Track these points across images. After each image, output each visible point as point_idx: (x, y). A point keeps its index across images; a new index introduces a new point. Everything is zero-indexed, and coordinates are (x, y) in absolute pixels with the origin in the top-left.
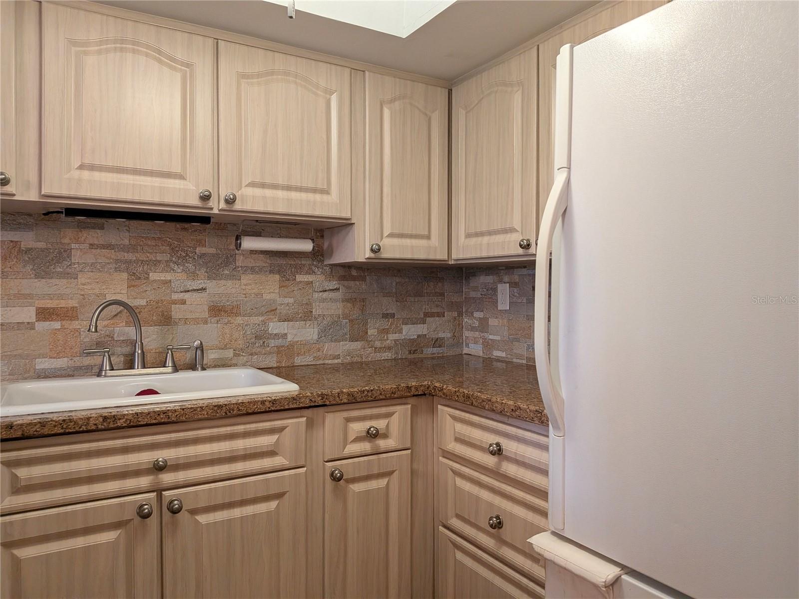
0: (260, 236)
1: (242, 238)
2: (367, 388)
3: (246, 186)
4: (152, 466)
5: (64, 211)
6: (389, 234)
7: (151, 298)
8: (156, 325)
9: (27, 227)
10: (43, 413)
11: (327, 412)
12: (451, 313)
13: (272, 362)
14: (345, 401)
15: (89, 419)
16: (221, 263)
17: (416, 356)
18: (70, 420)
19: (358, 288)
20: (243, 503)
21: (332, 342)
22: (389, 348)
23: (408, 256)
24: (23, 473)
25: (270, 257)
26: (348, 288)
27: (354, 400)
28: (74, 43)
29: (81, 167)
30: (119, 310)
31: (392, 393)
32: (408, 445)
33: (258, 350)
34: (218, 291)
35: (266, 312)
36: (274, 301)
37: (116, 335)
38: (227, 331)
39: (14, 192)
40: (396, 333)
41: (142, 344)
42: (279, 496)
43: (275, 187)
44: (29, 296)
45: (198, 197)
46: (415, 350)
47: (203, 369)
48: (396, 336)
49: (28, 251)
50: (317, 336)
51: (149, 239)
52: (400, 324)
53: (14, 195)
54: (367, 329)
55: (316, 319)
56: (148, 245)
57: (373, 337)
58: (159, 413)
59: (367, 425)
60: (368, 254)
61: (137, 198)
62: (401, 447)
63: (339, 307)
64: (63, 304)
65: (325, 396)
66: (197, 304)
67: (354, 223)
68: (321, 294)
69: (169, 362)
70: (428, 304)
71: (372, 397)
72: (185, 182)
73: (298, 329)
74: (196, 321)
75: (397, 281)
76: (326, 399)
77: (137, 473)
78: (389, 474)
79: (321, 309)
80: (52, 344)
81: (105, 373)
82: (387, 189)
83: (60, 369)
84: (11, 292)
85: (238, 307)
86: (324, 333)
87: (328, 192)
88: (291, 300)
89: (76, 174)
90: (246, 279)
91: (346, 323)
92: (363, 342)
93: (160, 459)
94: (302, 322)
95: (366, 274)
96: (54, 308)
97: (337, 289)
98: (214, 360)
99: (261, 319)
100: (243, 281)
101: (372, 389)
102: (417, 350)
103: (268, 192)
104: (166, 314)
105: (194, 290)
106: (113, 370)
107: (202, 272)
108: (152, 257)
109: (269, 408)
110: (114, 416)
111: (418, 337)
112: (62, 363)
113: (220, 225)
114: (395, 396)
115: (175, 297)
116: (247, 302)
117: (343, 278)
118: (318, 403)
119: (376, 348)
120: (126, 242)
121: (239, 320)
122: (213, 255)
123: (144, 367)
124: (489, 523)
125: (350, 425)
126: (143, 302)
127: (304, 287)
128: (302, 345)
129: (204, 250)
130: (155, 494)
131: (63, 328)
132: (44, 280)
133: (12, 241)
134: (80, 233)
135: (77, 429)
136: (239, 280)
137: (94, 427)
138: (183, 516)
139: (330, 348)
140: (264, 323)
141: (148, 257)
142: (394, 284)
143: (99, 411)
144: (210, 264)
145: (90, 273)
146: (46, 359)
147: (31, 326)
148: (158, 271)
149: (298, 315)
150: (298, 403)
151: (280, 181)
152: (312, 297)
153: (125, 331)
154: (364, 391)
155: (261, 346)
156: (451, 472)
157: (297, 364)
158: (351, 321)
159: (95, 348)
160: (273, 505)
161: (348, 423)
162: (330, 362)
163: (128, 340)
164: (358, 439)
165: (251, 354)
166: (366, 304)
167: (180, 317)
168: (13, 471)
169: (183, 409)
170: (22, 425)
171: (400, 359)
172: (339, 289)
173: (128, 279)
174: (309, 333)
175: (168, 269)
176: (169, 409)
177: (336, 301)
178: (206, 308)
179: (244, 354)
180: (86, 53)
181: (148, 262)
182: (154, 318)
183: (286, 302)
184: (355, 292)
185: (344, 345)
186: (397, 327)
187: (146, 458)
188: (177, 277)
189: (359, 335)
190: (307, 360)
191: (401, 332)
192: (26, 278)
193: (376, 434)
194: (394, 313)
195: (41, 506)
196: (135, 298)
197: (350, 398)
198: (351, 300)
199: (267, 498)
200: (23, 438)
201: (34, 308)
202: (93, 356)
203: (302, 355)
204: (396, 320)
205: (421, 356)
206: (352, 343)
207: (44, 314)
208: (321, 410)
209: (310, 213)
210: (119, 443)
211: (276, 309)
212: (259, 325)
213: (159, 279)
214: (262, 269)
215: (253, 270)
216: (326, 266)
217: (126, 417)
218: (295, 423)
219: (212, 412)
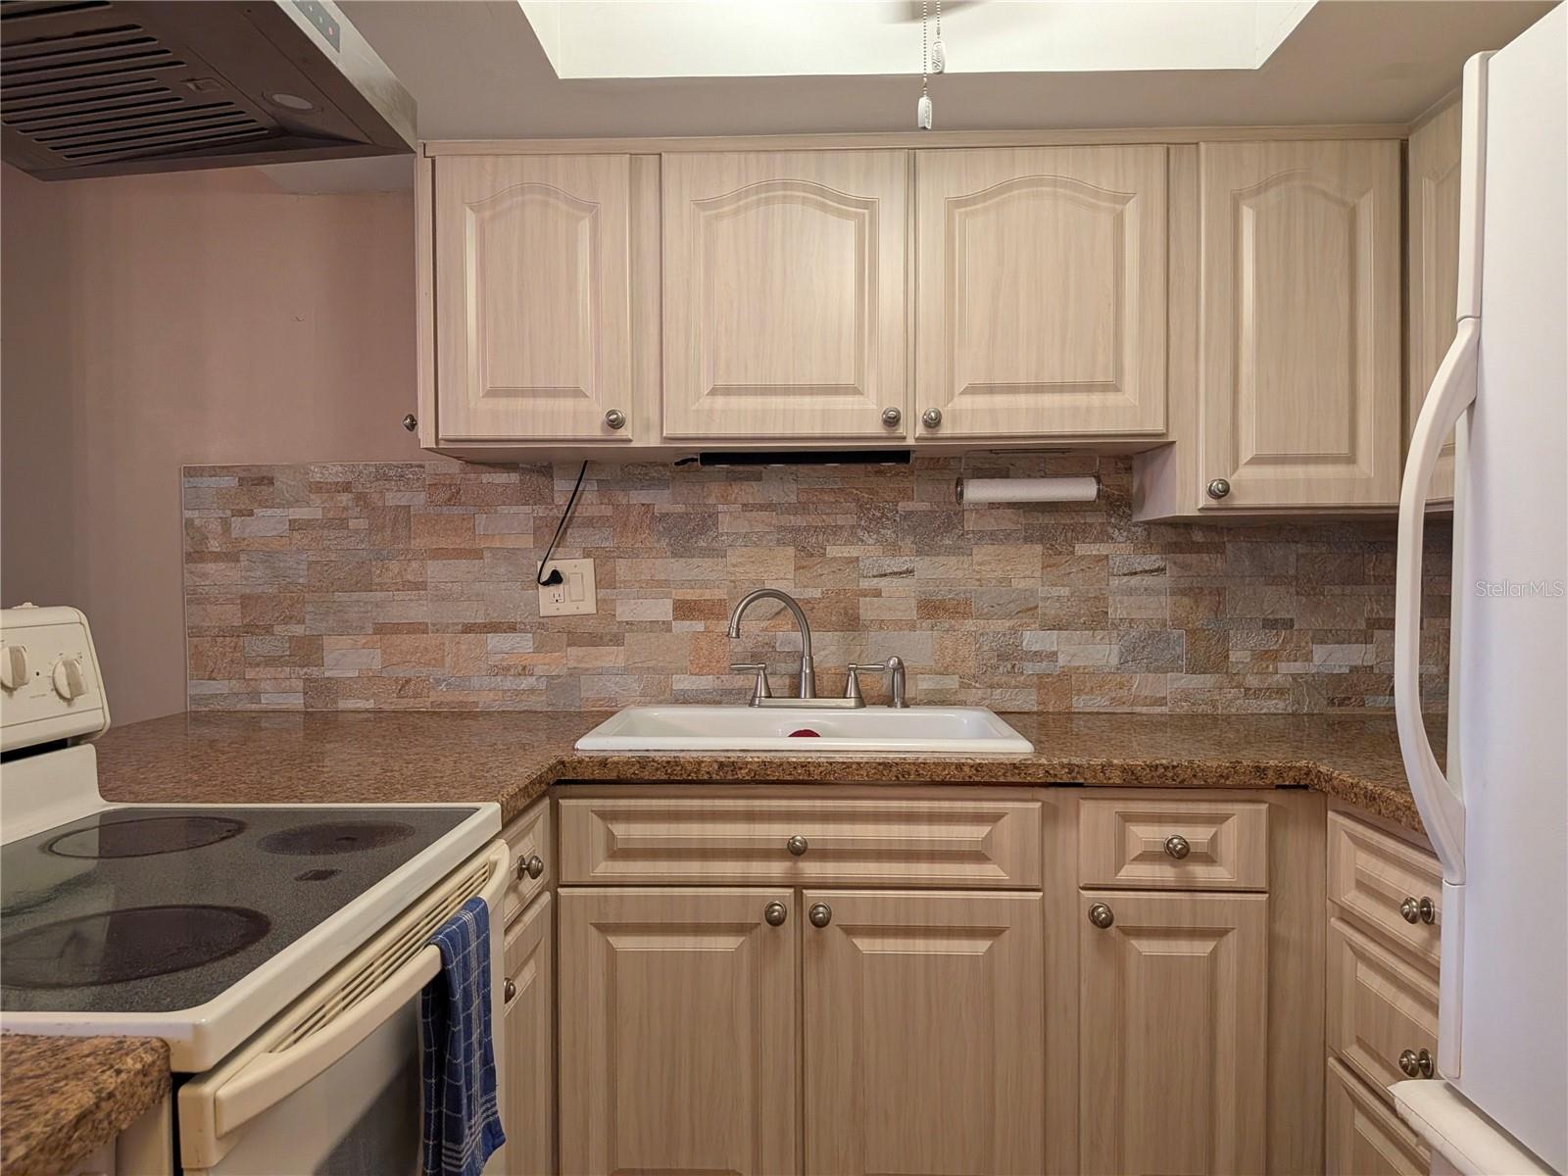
0: (1007, 476)
1: (965, 484)
2: (1164, 761)
3: (961, 394)
4: (786, 847)
5: (699, 457)
6: (1252, 459)
7: (829, 587)
8: (836, 630)
9: (660, 483)
10: (647, 750)
11: (1086, 799)
12: (1441, 620)
13: (1027, 701)
14: (1118, 781)
15: (700, 763)
16: (939, 528)
17: (1345, 711)
18: (676, 762)
19: (1205, 568)
20: (930, 932)
21: (1150, 672)
22: (1280, 692)
23: (1299, 500)
24: (620, 830)
25: (1024, 512)
26: (1185, 567)
27: (1135, 782)
28: (701, 205)
29: (714, 392)
30: (781, 607)
31: (1221, 776)
32: (1262, 884)
33: (1004, 679)
34: (934, 574)
35: (1018, 613)
36: (1033, 592)
37: (778, 645)
38: (948, 643)
39: (630, 437)
40: (1295, 661)
41: (811, 658)
42: (993, 933)
43: (1012, 389)
44: (666, 583)
45: (880, 422)
46: (1344, 699)
47: (905, 705)
48: (1297, 667)
49: (665, 516)
50: (1117, 659)
51: (826, 493)
52: (1307, 643)
53: (631, 441)
54: (1227, 651)
55: (1115, 626)
56: (825, 502)
57: (1241, 666)
58: (795, 766)
59: (1168, 832)
60: (1204, 500)
61: (788, 432)
62: (1242, 885)
63: (1164, 604)
64: (707, 595)
65: (1076, 769)
66: (897, 597)
67: (1174, 442)
68: (1126, 579)
69: (852, 691)
70: (1378, 602)
71: (1174, 780)
72: (861, 398)
73: (1080, 644)
74: (899, 625)
75: (1300, 551)
76: (1078, 773)
77: (766, 854)
78: (1219, 933)
79: (1126, 607)
80: (694, 654)
81: (759, 702)
82: (1247, 368)
83: (705, 691)
84: (643, 577)
85: (967, 602)
86: (1130, 655)
87: (1116, 387)
88: (1065, 591)
89: (706, 402)
90: (983, 553)
91: (1180, 637)
92: (1217, 676)
93: (799, 838)
94: (1087, 632)
95: (1226, 539)
96: (695, 602)
97: (1161, 570)
98: (927, 692)
99: (1008, 623)
100: (977, 558)
101: (1175, 764)
102: (1350, 698)
103: (1000, 401)
104: (850, 612)
105: (895, 573)
106: (770, 697)
107: (908, 543)
108: (829, 520)
109: (970, 777)
110: (733, 762)
111: (1351, 671)
112: (706, 682)
113: (938, 462)
114: (1227, 782)
115: (865, 584)
116: (983, 593)
117: (1174, 548)
118: (1061, 779)
119: (1247, 690)
120: (793, 498)
121: (969, 625)
122: (926, 514)
123: (814, 695)
124: (1401, 1062)
125: (1132, 828)
126: (817, 593)
127: (1092, 566)
128: (1087, 676)
129: (911, 506)
130: (792, 890)
131: (707, 630)
132: (683, 560)
133: (643, 505)
134: (729, 488)
135: (685, 776)
136: (968, 555)
137: (706, 777)
138: (832, 932)
139: (1144, 684)
140: (1014, 630)
141: (824, 521)
142: (1292, 558)
143: (714, 754)
144: (920, 530)
145: (744, 549)
146: (686, 676)
147: (667, 627)
148: (838, 542)
149: (1080, 618)
150: (1023, 775)
151: (1022, 379)
152: (1108, 585)
153: (789, 637)
154: (1157, 766)
155: (1009, 673)
156: (1348, 953)
157: (1077, 710)
158: (1192, 633)
159: (749, 662)
160: (982, 946)
161: (1127, 824)
162: (1144, 710)
163: (795, 652)
164: (1146, 857)
165: (991, 687)
166: (1224, 599)
167: (872, 618)
168: (609, 826)
169: (831, 764)
170: (617, 763)
171: (1306, 714)
172: (1164, 569)
173: (796, 556)
174: (1101, 652)
175: (854, 539)
176: (809, 760)
177: (1159, 593)
178: (913, 603)
179: (977, 685)
180: (718, 217)
181: (824, 529)
182: (834, 618)
183: (1056, 594)
184: (1199, 576)
185: (1175, 680)
186: (1298, 647)
187: (779, 833)
188: (867, 552)
189: (1209, 659)
190: (1098, 703)
191: (1308, 657)
192: (661, 558)
193: (1185, 851)
194: (1292, 620)
195: (638, 881)
196: (805, 587)
197: (1129, 777)
198: (1194, 593)
199: (971, 933)
200: (617, 782)
201: (670, 601)
202: (747, 674)
203: (1086, 694)
204: (1296, 633)
205: (1358, 711)
206: (1193, 676)
207: (685, 610)
208: (1072, 792)
209: (1080, 429)
210: (741, 804)
211: (1037, 607)
212: (1004, 635)
213: (840, 555)
214: (1009, 535)
215: (993, 537)
216: (1136, 525)
217: (749, 766)
218: (1020, 811)
219: (875, 774)
